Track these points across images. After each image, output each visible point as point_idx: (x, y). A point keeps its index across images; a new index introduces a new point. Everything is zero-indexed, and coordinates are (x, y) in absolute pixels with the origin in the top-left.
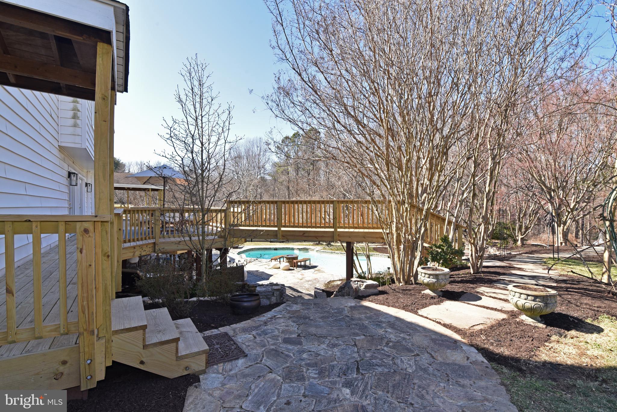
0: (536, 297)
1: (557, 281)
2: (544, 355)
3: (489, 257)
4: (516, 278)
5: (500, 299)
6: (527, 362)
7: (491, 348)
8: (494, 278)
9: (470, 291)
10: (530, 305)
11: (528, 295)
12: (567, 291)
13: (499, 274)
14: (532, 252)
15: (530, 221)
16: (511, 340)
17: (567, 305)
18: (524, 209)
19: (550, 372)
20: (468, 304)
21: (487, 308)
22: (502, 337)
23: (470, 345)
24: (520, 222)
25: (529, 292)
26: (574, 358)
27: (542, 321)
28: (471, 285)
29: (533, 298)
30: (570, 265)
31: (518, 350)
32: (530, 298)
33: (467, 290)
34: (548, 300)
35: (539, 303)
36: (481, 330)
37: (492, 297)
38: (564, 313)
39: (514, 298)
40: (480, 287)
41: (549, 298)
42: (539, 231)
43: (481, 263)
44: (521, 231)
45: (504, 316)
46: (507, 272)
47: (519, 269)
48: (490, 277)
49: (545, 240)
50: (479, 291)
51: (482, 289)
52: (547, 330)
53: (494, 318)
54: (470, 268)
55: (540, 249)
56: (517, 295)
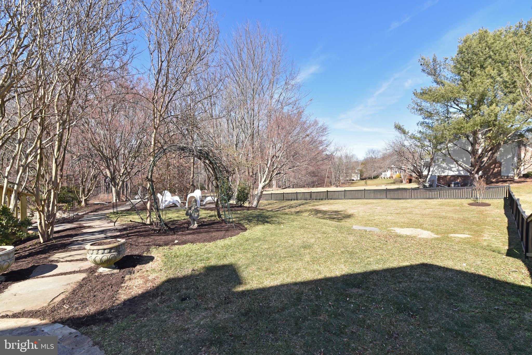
0: (111, 249)
1: (120, 230)
2: (123, 296)
3: (58, 221)
4: (88, 236)
5: (77, 260)
6: (111, 310)
7: (77, 313)
8: (67, 241)
9: (42, 262)
10: (107, 258)
11: (105, 249)
12: (128, 236)
13: (72, 236)
14: (96, 211)
15: (91, 184)
16: (94, 296)
17: (130, 247)
18: (86, 174)
19: (130, 307)
20: (43, 277)
21: (65, 274)
22: (85, 297)
23: (52, 323)
24: (83, 186)
25: (106, 247)
26: (142, 287)
27: (116, 267)
28: (43, 256)
29: (109, 251)
30: (125, 216)
31: (102, 302)
32: (106, 251)
33: (39, 263)
34: (120, 248)
35: (113, 253)
36: (63, 300)
37: (69, 261)
38: (129, 254)
39: (92, 255)
40: (53, 255)
41: (121, 246)
42: (97, 192)
43: (52, 229)
44: (84, 193)
45: (84, 275)
46: (79, 232)
47: (89, 227)
48: (63, 242)
49: (102, 199)
50: (53, 259)
51: (57, 256)
52: (121, 273)
53: (74, 281)
54: (39, 238)
55: (102, 207)
56: (95, 252)
